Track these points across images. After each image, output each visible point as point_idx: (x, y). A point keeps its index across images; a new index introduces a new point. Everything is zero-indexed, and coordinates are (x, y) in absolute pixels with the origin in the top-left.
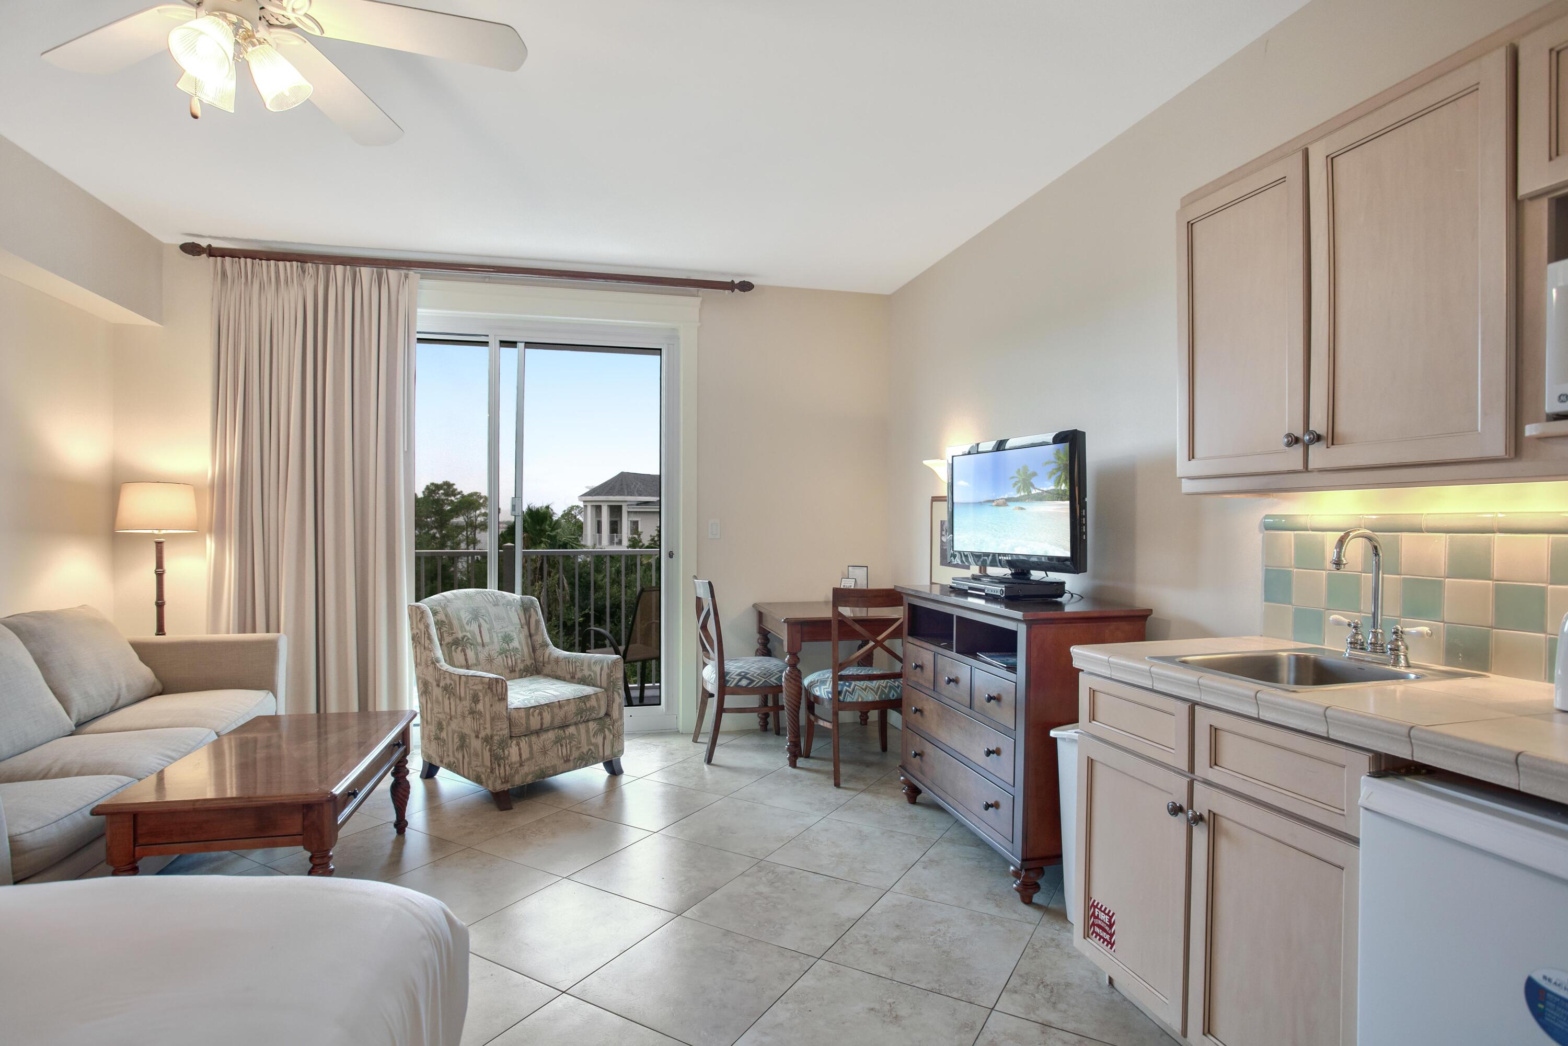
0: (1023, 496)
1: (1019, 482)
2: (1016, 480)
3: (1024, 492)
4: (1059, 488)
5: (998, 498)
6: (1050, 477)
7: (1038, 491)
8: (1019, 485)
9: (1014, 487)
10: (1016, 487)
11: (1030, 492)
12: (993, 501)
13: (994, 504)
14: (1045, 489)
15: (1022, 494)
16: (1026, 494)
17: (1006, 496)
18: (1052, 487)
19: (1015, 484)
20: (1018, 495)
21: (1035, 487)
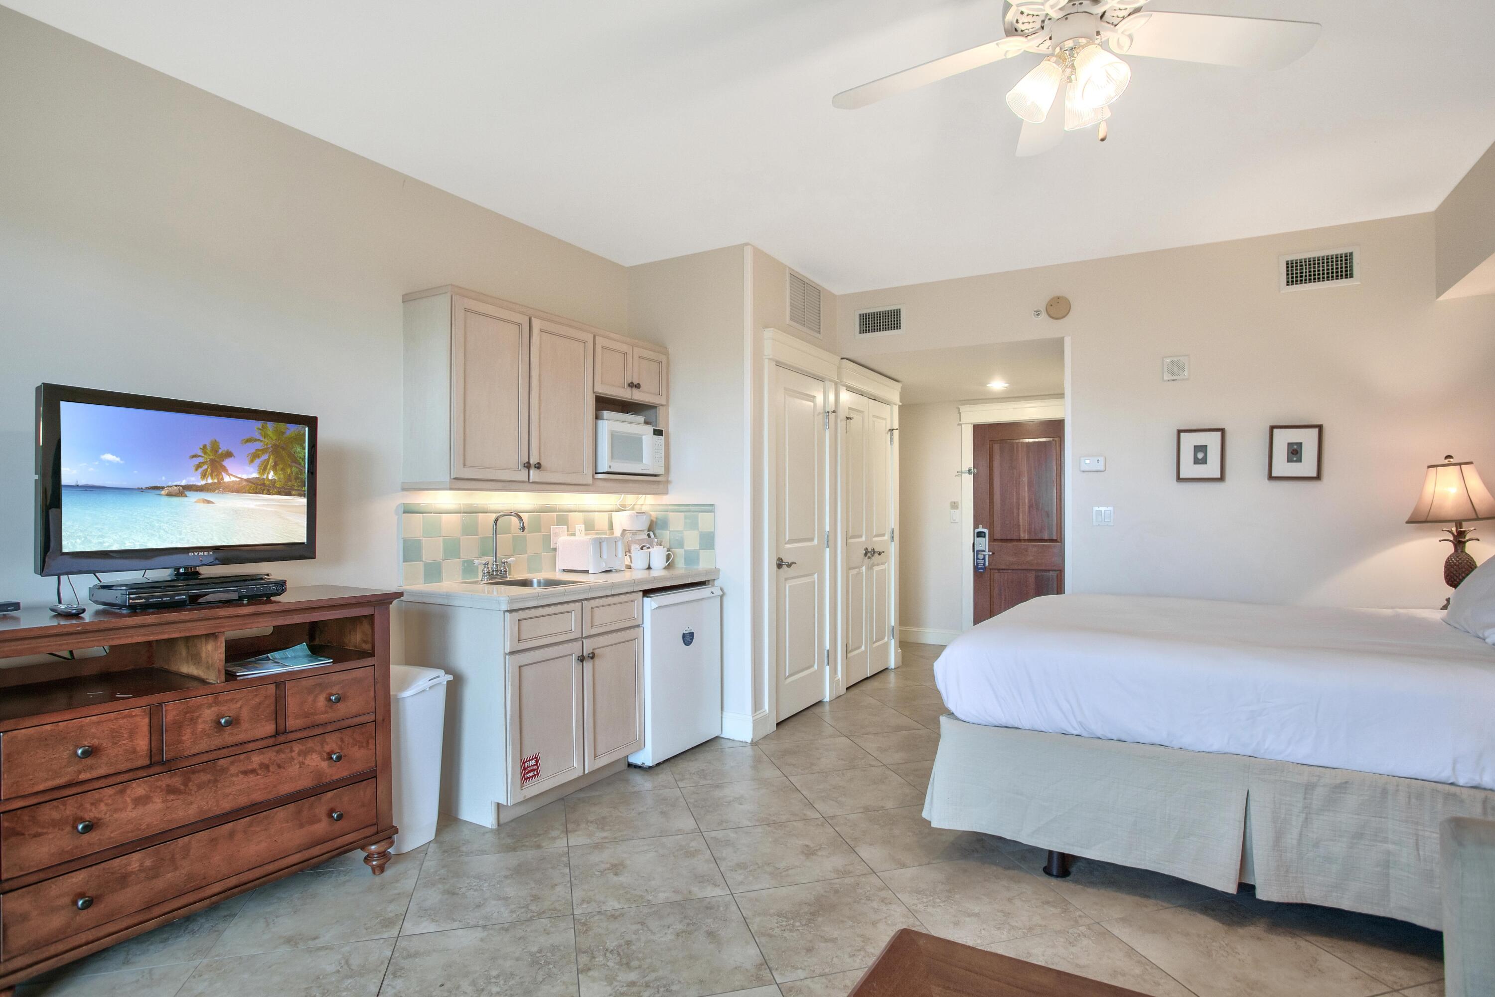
0: (211, 484)
1: (204, 463)
2: (201, 460)
3: (212, 478)
4: (265, 476)
5: (170, 484)
6: (252, 461)
7: (233, 479)
8: (205, 467)
9: (197, 470)
10: (200, 470)
11: (222, 479)
12: (163, 488)
13: (163, 492)
14: (245, 477)
15: (210, 481)
16: (216, 481)
17: (184, 483)
18: (255, 475)
19: (198, 467)
20: (203, 482)
21: (230, 472)
